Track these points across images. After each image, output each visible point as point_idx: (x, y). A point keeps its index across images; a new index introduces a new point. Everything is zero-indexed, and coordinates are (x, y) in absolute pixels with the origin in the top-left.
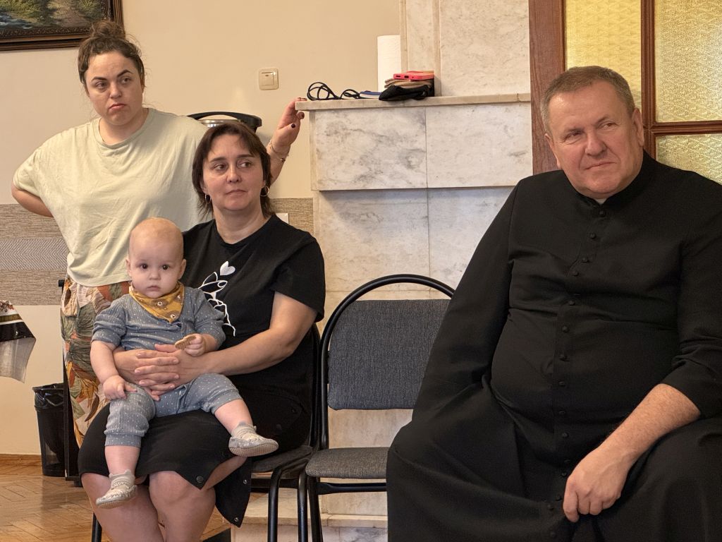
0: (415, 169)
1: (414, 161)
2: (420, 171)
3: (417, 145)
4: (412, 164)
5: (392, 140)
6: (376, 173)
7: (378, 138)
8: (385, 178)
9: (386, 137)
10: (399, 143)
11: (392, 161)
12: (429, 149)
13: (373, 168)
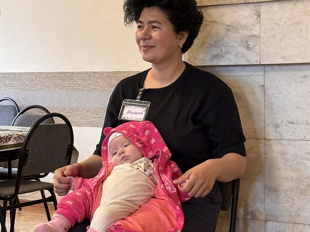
0: (252, 51)
1: (251, 44)
2: (255, 52)
3: (254, 32)
4: (250, 46)
5: (237, 29)
6: (225, 53)
7: (227, 27)
8: (231, 56)
9: (233, 26)
10: (241, 31)
11: (236, 45)
12: (262, 35)
13: (223, 50)
